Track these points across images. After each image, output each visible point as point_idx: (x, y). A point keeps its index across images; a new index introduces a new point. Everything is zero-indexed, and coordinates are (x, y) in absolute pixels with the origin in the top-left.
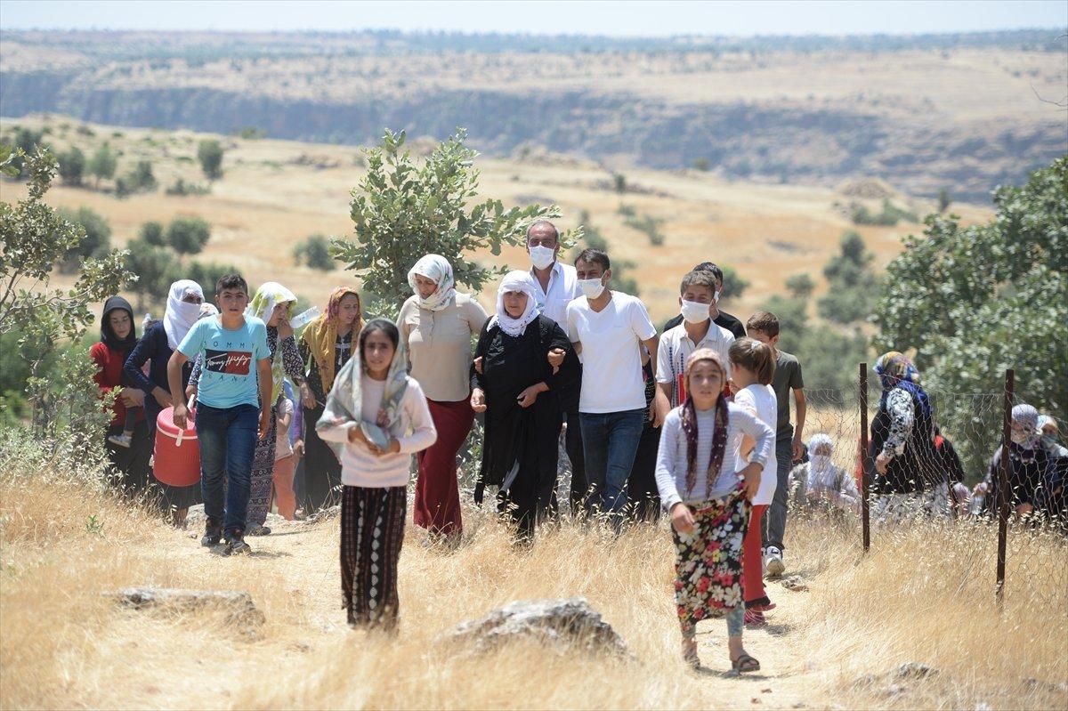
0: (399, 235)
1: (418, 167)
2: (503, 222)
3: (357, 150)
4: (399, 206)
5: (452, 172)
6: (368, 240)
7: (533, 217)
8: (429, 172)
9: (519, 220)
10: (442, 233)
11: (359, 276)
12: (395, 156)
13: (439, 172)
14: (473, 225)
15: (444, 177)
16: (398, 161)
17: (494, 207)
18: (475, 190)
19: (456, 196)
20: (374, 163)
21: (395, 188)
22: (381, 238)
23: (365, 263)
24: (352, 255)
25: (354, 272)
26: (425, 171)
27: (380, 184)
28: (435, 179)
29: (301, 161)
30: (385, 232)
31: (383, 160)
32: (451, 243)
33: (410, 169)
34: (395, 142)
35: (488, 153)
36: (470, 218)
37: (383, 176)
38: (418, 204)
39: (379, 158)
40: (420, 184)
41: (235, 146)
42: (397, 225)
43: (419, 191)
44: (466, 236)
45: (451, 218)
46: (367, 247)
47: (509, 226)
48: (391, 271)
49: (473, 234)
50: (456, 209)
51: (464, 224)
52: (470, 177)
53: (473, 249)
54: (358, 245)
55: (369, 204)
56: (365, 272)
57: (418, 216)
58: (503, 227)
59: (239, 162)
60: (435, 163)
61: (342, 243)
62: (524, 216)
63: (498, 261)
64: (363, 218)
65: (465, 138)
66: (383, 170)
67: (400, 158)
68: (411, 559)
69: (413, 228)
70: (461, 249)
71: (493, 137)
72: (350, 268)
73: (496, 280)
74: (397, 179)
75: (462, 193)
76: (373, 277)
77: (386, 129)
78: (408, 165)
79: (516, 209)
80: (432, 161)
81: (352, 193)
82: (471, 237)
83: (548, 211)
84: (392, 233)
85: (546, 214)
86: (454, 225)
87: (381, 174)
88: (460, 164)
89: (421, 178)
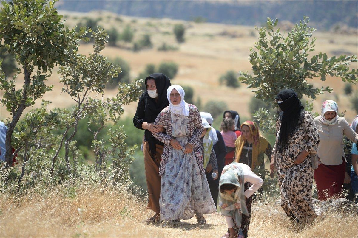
0: (274, 71)
1: (284, 37)
2: (327, 64)
3: (253, 28)
4: (274, 57)
5: (301, 39)
6: (259, 73)
7: (342, 61)
8: (290, 39)
9: (335, 63)
10: (296, 70)
11: (253, 91)
12: (273, 31)
13: (295, 39)
14: (312, 66)
15: (297, 42)
16: (274, 34)
17: (323, 56)
18: (313, 48)
19: (303, 51)
20: (262, 35)
21: (272, 47)
22: (265, 72)
23: (257, 85)
24: (250, 81)
25: (252, 89)
26: (287, 39)
27: (265, 45)
28: (292, 43)
29: (224, 34)
30: (267, 70)
31: (267, 33)
32: (300, 75)
33: (280, 38)
34: (273, 24)
35: (319, 29)
36: (310, 62)
37: (267, 41)
38: (283, 55)
39: (264, 32)
40: (285, 45)
41: (191, 27)
42: (273, 66)
43: (284, 49)
44: (308, 71)
45: (301, 62)
46: (258, 77)
47: (330, 66)
48: (270, 89)
49: (312, 70)
50: (303, 58)
51: (307, 65)
52: (311, 41)
53: (311, 78)
54: (254, 76)
55: (259, 55)
56: (256, 89)
57: (284, 62)
58: (327, 66)
59: (193, 34)
60: (293, 34)
61: (245, 75)
62: (338, 61)
63: (325, 84)
64: (256, 63)
65: (308, 22)
66: (266, 39)
67: (275, 32)
68: (280, 233)
69: (281, 68)
70: (306, 78)
71: (320, 20)
72: (249, 87)
73: (323, 93)
74: (273, 42)
75: (307, 49)
76: (261, 92)
77: (268, 18)
78: (279, 36)
79: (334, 58)
80: (291, 34)
81: (251, 50)
82: (311, 72)
83: (351, 58)
84: (270, 70)
85: (350, 60)
86: (302, 66)
87: (265, 41)
88: (305, 35)
89: (285, 42)
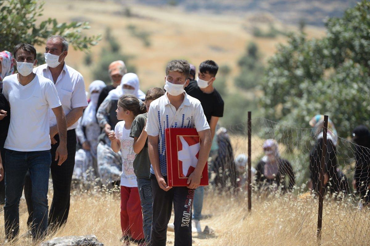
2: (57, 31)
5: (29, 2)
8: (15, 2)
9: (66, 30)
10: (23, 36)
13: (21, 2)
14: (41, 32)
15: (24, 4)
17: (52, 22)
18: (42, 13)
19: (31, 15)
28: (19, 6)
36: (39, 28)
38: (9, 19)
40: (10, 8)
44: (37, 38)
45: (28, 28)
47: (61, 33)
49: (41, 37)
50: (31, 23)
51: (35, 31)
52: (39, 6)
57: (9, 27)
62: (69, 27)
69: (7, 33)
70: (35, 44)
75: (35, 14)
79: (65, 24)
82: (40, 39)
85: (82, 26)
86: (30, 31)
89: (11, 4)
